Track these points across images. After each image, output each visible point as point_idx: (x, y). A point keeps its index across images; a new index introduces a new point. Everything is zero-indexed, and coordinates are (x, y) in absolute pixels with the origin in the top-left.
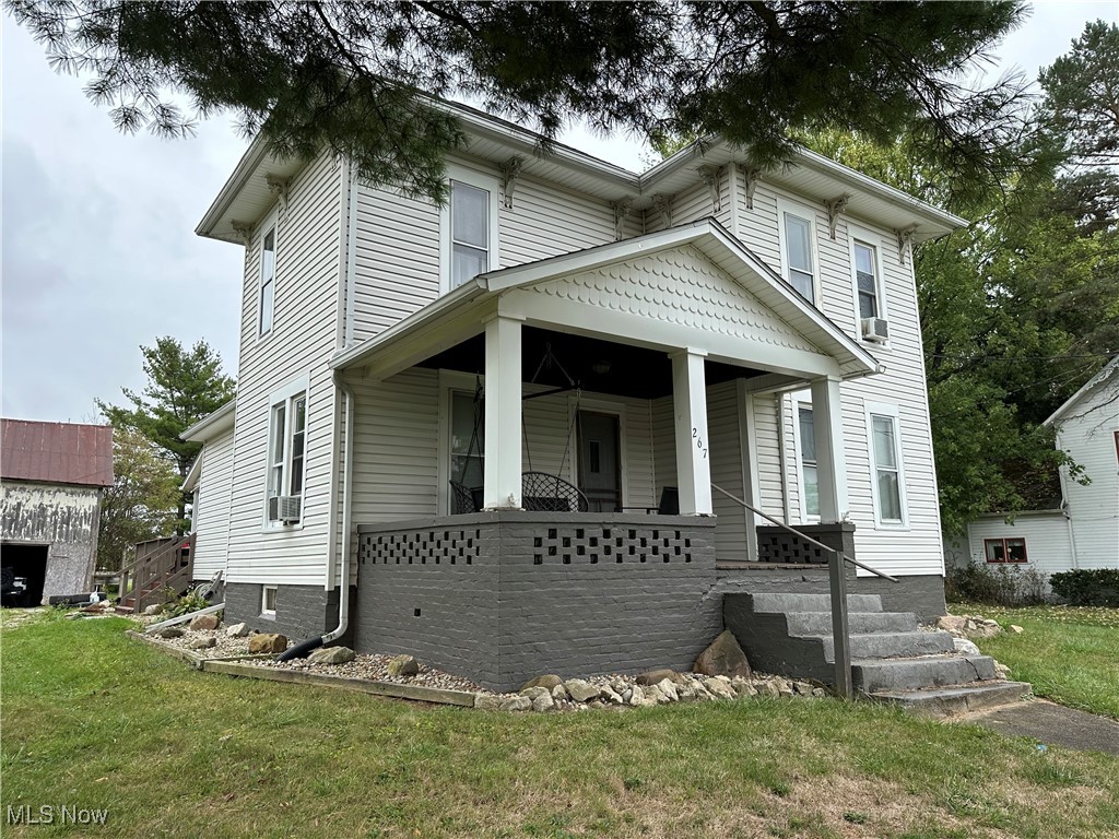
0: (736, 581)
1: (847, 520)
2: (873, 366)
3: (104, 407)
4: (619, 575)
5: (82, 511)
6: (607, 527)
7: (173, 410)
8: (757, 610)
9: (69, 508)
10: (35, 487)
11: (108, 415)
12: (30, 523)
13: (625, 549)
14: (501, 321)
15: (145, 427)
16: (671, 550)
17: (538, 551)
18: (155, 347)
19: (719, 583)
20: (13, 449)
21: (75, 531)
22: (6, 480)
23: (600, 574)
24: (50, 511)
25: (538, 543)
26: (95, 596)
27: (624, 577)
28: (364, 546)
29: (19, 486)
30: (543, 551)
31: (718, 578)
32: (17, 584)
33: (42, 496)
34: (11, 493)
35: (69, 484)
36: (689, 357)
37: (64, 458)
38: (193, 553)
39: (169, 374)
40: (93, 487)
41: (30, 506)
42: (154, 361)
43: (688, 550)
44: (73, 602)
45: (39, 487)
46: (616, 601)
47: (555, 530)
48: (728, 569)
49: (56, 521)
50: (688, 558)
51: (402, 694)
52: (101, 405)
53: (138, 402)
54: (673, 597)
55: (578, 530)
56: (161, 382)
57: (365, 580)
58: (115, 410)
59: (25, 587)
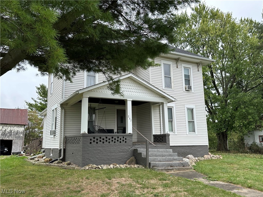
0: (138, 147)
1: (168, 133)
2: (174, 100)
3: (27, 103)
4: (109, 146)
5: (20, 131)
6: (106, 136)
7: (44, 103)
8: (138, 152)
9: (17, 130)
10: (9, 125)
11: (28, 105)
12: (8, 134)
13: (110, 141)
14: (84, 98)
15: (37, 108)
16: (122, 141)
17: (91, 141)
18: (39, 87)
19: (133, 147)
20: (4, 116)
21: (19, 136)
22: (2, 124)
23: (105, 146)
24: (13, 131)
25: (91, 140)
26: (22, 152)
27: (110, 146)
28: (66, 140)
29: (5, 125)
30: (92, 141)
31: (133, 146)
32: (5, 150)
33: (11, 128)
34: (4, 127)
35: (17, 125)
36: (128, 101)
37: (16, 118)
38: (42, 142)
39: (43, 94)
40: (23, 125)
41: (8, 130)
42: (39, 90)
43: (126, 140)
44: (17, 153)
45: (10, 125)
46: (108, 151)
47: (95, 137)
48: (136, 144)
49: (14, 134)
50: (126, 142)
51: (65, 168)
52: (26, 102)
53: (36, 101)
54: (122, 150)
55: (100, 137)
56: (41, 96)
57: (66, 147)
58: (30, 104)
59: (7, 150)
